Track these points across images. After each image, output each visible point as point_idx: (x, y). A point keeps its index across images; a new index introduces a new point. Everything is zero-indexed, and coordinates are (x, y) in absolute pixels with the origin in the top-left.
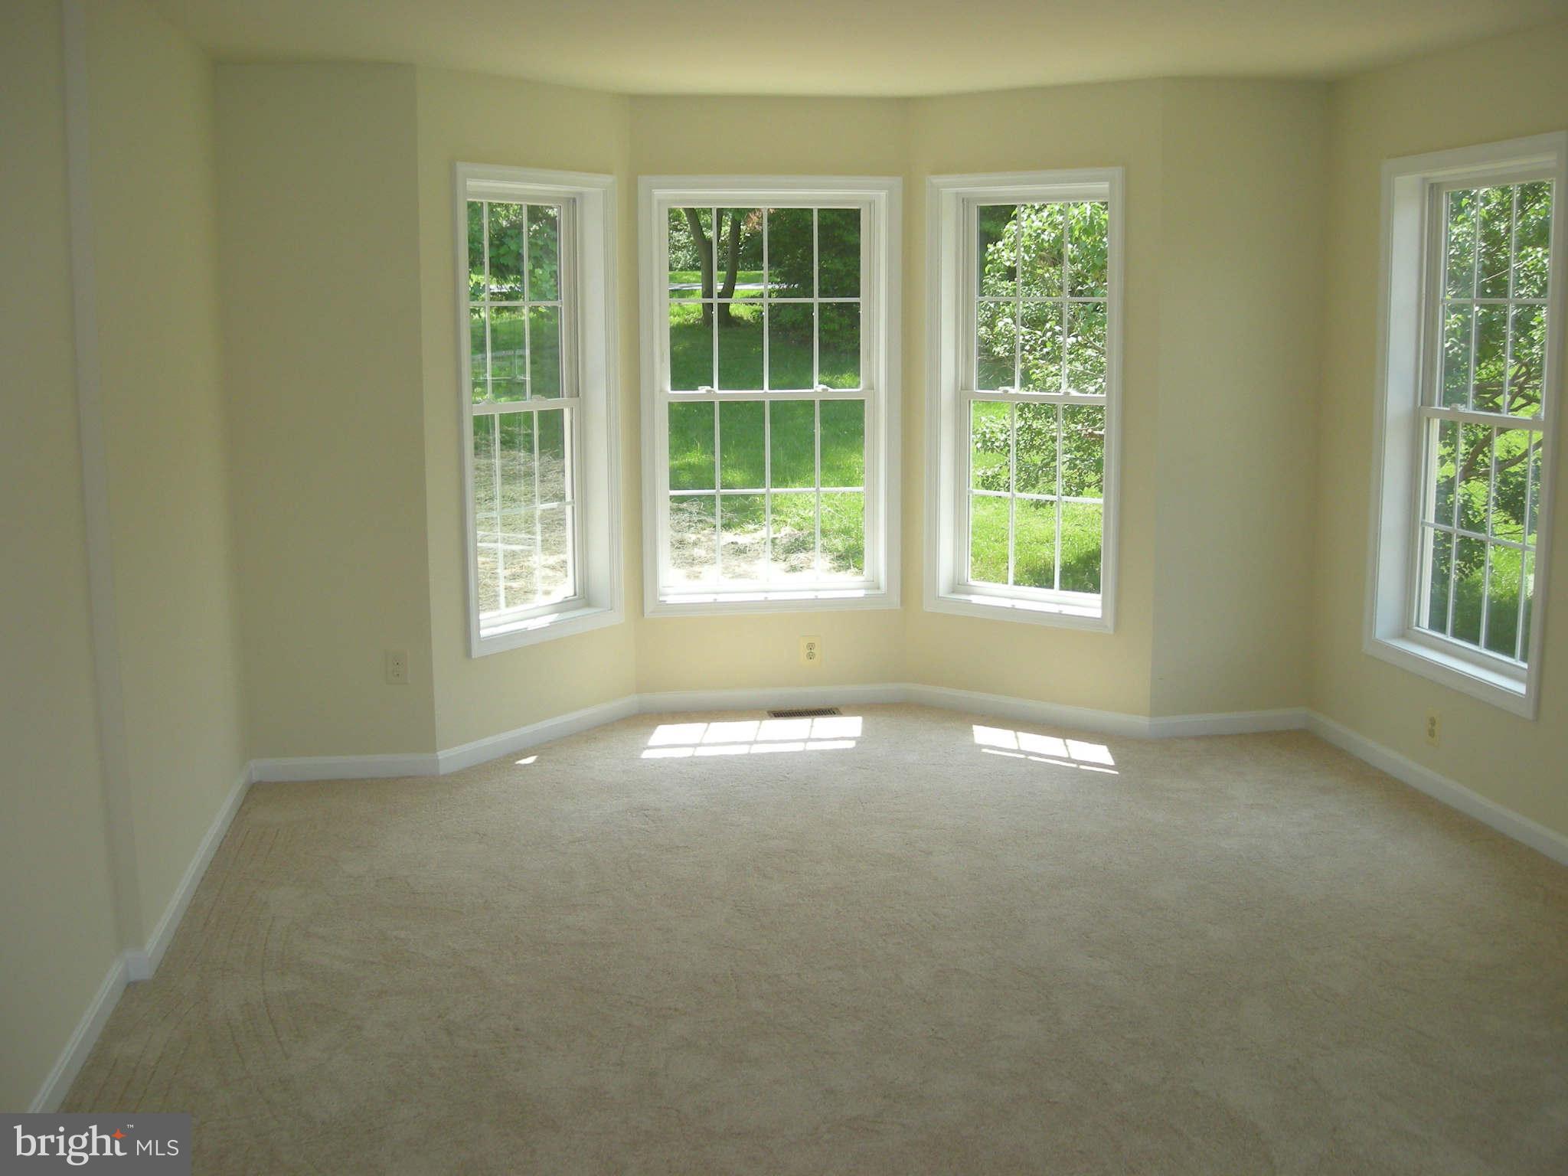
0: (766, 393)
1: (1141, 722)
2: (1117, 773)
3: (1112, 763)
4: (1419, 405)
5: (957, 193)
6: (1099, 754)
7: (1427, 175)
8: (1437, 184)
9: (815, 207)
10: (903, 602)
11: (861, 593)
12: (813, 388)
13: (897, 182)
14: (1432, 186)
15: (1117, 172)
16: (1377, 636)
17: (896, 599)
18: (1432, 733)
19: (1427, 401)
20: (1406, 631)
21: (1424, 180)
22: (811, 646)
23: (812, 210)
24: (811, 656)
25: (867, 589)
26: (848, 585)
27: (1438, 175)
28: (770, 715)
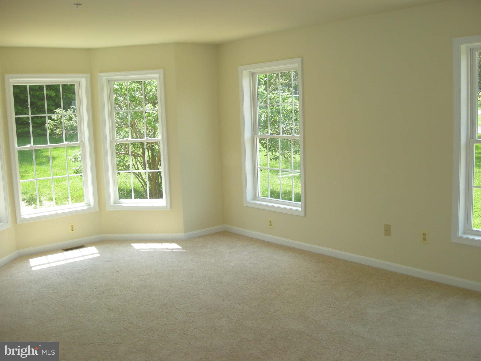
0: (49, 145)
1: (182, 235)
2: (184, 250)
3: (181, 248)
4: (253, 134)
5: (107, 79)
6: (174, 246)
7: (251, 70)
8: (254, 73)
9: (61, 84)
10: (99, 209)
11: (86, 208)
12: (63, 143)
13: (88, 75)
14: (252, 73)
15: (161, 71)
16: (248, 201)
17: (97, 208)
18: (271, 225)
19: (255, 133)
20: (255, 197)
21: (250, 72)
22: (72, 227)
23: (59, 85)
24: (72, 230)
25: (87, 206)
26: (80, 206)
27: (254, 71)
28: (63, 251)
